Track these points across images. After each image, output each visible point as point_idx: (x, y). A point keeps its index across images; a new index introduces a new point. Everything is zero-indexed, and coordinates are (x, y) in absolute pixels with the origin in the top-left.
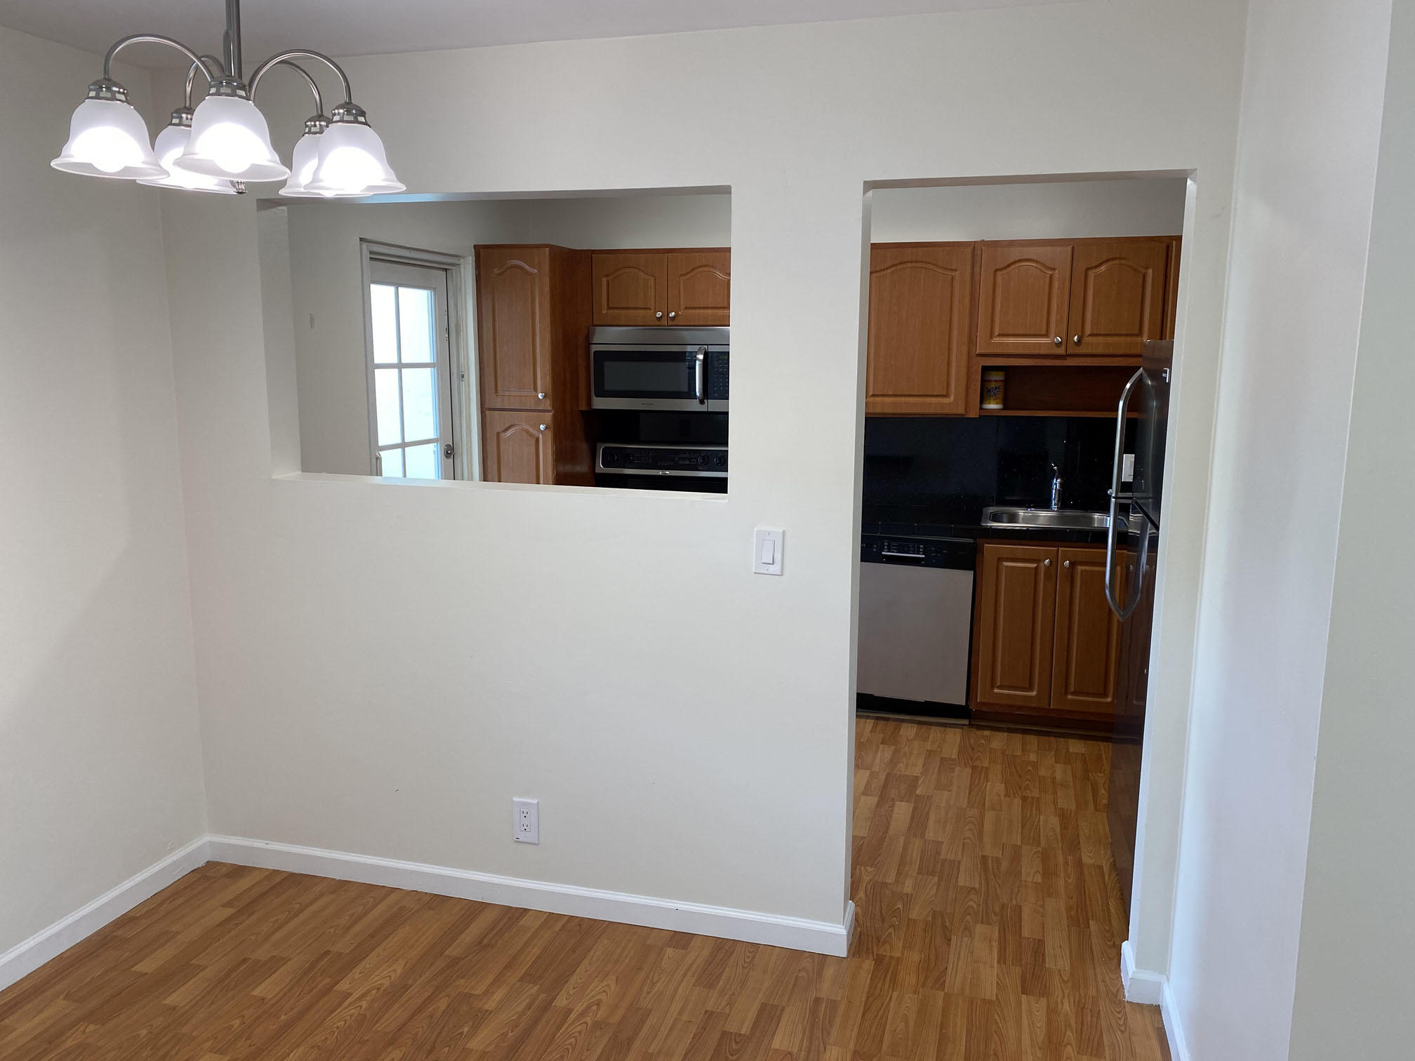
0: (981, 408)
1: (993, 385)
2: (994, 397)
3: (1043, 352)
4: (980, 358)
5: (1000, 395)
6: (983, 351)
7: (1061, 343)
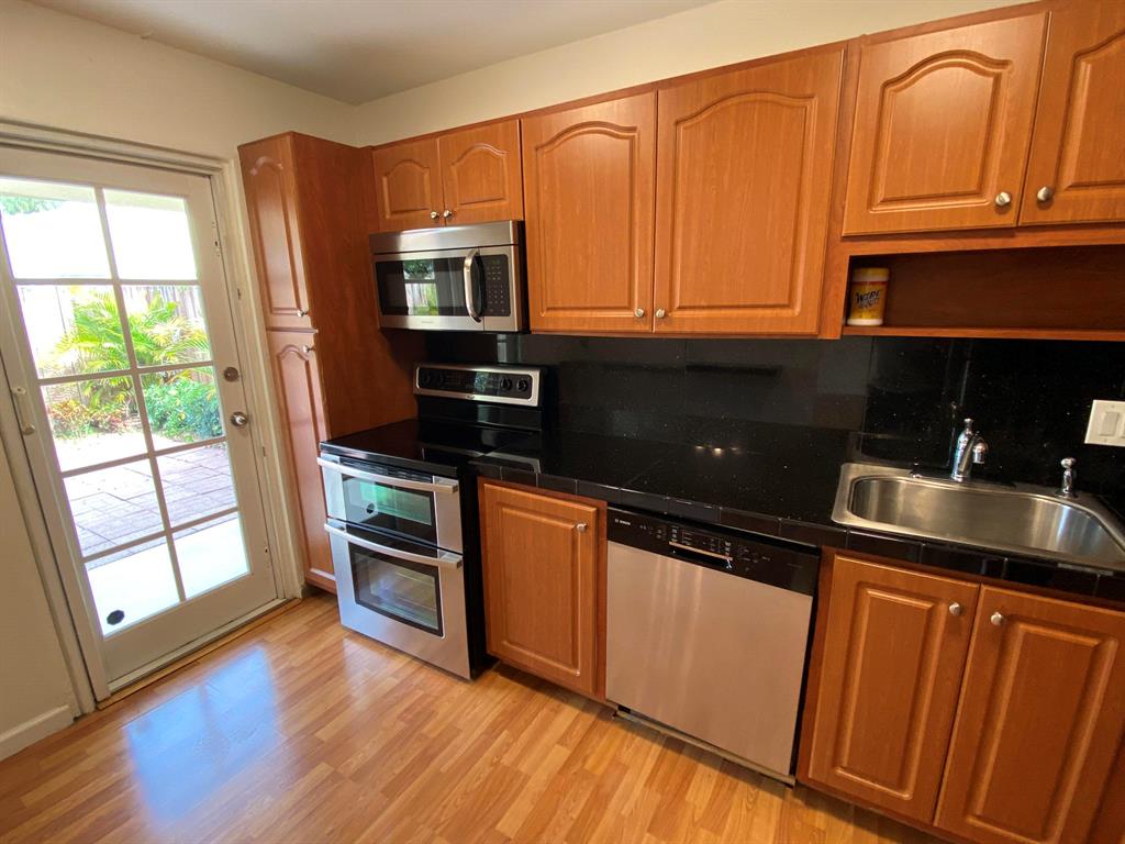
0: (846, 325)
1: (868, 289)
2: (869, 308)
3: (968, 224)
4: (848, 243)
5: (879, 305)
6: (854, 231)
7: (1008, 205)
